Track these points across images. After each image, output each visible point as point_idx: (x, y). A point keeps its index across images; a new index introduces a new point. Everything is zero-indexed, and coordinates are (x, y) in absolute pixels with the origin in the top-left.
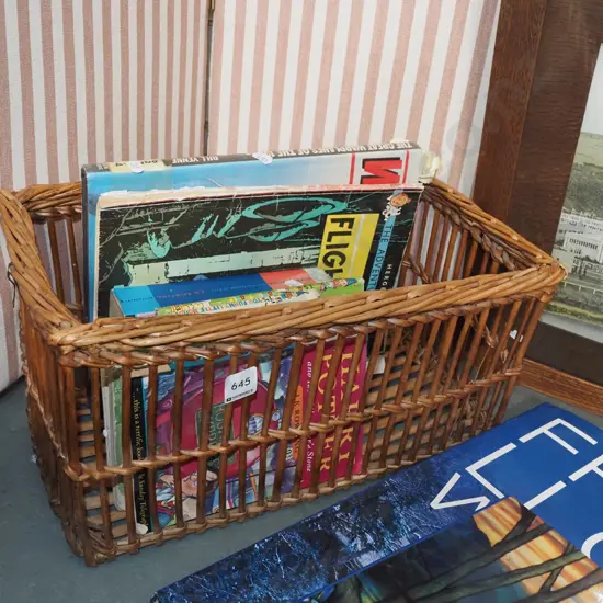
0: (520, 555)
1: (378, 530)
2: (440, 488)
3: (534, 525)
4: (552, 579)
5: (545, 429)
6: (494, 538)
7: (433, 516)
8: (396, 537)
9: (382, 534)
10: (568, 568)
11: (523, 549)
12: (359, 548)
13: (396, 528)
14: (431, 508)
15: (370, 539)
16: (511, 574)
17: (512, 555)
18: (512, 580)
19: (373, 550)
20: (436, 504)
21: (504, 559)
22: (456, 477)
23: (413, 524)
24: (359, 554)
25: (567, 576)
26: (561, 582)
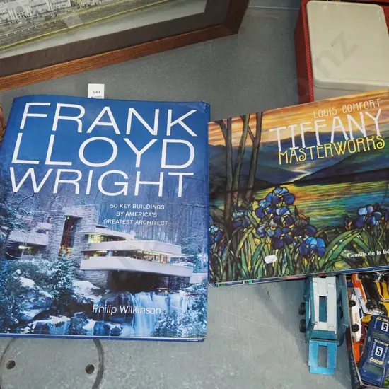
0: (235, 138)
1: (5, 221)
2: (10, 180)
3: (225, 123)
4: (251, 133)
5: (26, 114)
6: (223, 143)
7: (19, 196)
8: (14, 217)
9: (8, 221)
10: (250, 124)
11: (233, 135)
12: (5, 235)
13: (10, 214)
14: (15, 193)
15: (6, 228)
16: (240, 147)
17: (233, 141)
18: (243, 149)
19: (10, 231)
20: (15, 189)
21: (233, 145)
22: (12, 169)
23: (15, 206)
24: (7, 238)
25: (253, 127)
26: (254, 131)
